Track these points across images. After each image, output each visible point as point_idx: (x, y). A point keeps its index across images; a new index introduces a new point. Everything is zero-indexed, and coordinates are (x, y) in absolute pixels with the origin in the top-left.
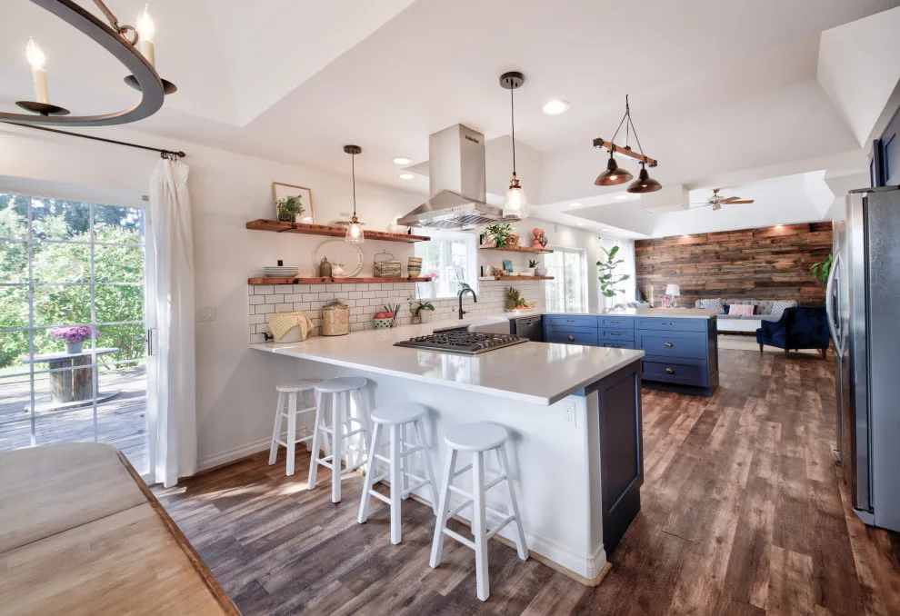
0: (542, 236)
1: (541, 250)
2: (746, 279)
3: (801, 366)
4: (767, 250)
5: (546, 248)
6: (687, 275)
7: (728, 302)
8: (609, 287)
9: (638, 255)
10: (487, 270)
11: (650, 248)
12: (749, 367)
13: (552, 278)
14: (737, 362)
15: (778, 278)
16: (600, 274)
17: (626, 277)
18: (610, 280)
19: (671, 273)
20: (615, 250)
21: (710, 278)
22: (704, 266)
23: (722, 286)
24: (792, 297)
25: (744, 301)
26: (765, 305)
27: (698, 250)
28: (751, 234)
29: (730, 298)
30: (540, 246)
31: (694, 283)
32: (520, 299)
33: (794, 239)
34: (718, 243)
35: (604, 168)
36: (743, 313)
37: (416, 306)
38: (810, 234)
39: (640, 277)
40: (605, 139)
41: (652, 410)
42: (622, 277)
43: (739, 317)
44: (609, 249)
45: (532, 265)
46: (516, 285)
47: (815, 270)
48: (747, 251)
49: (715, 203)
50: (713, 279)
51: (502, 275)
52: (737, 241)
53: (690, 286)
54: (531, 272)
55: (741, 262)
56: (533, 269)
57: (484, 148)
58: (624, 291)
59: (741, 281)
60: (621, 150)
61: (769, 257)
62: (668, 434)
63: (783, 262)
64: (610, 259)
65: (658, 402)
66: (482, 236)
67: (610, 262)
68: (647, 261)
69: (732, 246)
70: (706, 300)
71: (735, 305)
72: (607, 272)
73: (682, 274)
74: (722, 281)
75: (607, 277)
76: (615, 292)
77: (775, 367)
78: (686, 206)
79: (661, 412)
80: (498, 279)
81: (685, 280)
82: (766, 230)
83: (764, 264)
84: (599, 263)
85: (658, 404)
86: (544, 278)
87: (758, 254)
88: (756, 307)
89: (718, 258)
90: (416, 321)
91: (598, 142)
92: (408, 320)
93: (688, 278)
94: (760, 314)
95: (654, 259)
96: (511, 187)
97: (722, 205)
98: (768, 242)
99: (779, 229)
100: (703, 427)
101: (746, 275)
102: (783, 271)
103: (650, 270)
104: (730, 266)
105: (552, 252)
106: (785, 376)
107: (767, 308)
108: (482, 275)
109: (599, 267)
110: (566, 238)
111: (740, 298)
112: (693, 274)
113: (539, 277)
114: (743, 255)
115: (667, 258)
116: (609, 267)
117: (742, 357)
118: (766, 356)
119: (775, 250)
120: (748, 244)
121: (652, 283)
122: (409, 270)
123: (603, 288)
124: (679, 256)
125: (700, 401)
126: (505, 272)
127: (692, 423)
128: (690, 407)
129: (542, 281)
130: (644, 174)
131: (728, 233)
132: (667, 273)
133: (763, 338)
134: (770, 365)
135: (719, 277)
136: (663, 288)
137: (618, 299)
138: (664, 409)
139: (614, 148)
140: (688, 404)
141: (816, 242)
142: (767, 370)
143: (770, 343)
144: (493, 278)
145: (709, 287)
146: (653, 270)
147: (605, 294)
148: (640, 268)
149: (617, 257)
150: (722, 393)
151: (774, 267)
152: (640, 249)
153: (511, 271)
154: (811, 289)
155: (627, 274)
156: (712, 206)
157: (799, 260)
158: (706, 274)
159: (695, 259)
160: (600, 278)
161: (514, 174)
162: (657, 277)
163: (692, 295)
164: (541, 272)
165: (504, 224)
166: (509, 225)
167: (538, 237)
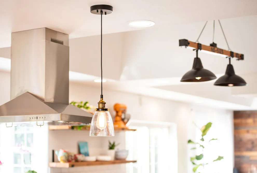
0: (124, 111)
1: (123, 129)
9: (236, 127)
10: (60, 155)
11: (250, 121)
13: (135, 162)
16: (192, 154)
35: (189, 67)
40: (190, 40)
45: (112, 147)
51: (77, 160)
54: (111, 155)
56: (112, 152)
57: (68, 48)
60: (206, 48)
68: (247, 136)
75: (198, 158)
80: (73, 166)
84: (190, 141)
86: (125, 161)
91: (184, 43)
96: (98, 110)
103: (249, 146)
105: (135, 130)
108: (54, 161)
109: (190, 145)
113: (118, 160)
116: (201, 146)
123: (194, 171)
126: (80, 157)
129: (122, 165)
130: (230, 69)
139: (199, 47)
144: (67, 165)
152: (238, 121)
153: (87, 154)
155: (221, 156)
160: (192, 159)
161: (102, 97)
164: (121, 155)
165: (81, 102)
166: (86, 103)
167: (120, 114)
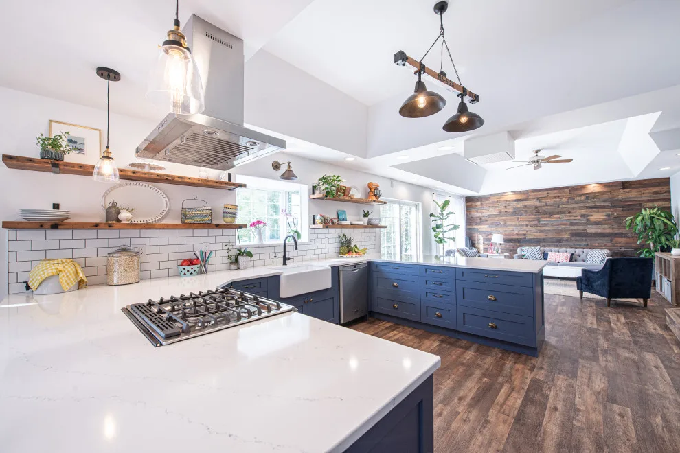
1: (374, 201)
2: (562, 230)
3: (625, 317)
4: (582, 205)
5: (380, 199)
6: (511, 225)
7: (547, 250)
8: (441, 236)
9: (468, 208)
10: (318, 219)
11: (478, 203)
12: (572, 316)
13: (386, 227)
14: (559, 309)
15: (592, 229)
16: (433, 224)
17: (456, 227)
18: (441, 229)
19: (497, 224)
20: (446, 203)
21: (531, 229)
22: (525, 219)
23: (542, 236)
24: (605, 247)
25: (560, 250)
26: (581, 253)
27: (520, 205)
28: (567, 191)
29: (549, 246)
30: (374, 198)
31: (516, 232)
32: (352, 245)
33: (606, 196)
34: (538, 199)
36: (560, 260)
37: (234, 253)
38: (622, 191)
39: (470, 227)
41: (470, 375)
42: (452, 227)
43: (557, 264)
44: (441, 203)
45: (366, 215)
46: (349, 233)
47: (628, 223)
48: (564, 206)
49: (537, 163)
50: (533, 229)
51: (333, 223)
52: (555, 197)
53: (513, 235)
54: (365, 221)
55: (558, 216)
56: (366, 219)
58: (454, 239)
59: (559, 232)
60: (432, 74)
61: (583, 211)
62: (487, 422)
63: (597, 216)
64: (442, 211)
65: (479, 362)
66: (314, 188)
67: (442, 214)
68: (476, 215)
69: (549, 201)
70: (527, 248)
71: (553, 253)
72: (439, 222)
73: (505, 225)
74: (541, 232)
75: (438, 227)
76: (446, 240)
77: (600, 318)
78: (511, 155)
79: (480, 380)
80: (327, 227)
81: (509, 230)
82: (582, 187)
83: (579, 217)
84: (432, 215)
85: (479, 366)
86: (377, 226)
87: (573, 208)
88: (572, 254)
89: (538, 212)
90: (234, 267)
91: (401, 57)
92: (225, 266)
93: (511, 228)
94: (576, 261)
95: (481, 212)
97: (542, 164)
98: (583, 198)
99: (594, 188)
100: (531, 410)
101: (563, 227)
102: (597, 223)
103: (478, 221)
104: (548, 219)
105: (385, 203)
106: (613, 330)
107: (583, 256)
108: (314, 223)
109: (433, 218)
110: (402, 192)
111: (557, 246)
112: (515, 226)
113: (371, 225)
114: (560, 209)
115: (493, 211)
116: (440, 218)
117: (563, 304)
118: (587, 304)
119: (588, 205)
120: (564, 200)
121: (481, 232)
122: (224, 216)
123: (436, 236)
124: (503, 210)
125: (524, 363)
126: (337, 221)
127: (516, 401)
128: (514, 372)
129: (377, 229)
130: (463, 108)
131: (547, 190)
132: (492, 224)
133: (583, 286)
134: (593, 315)
135: (539, 228)
136: (489, 237)
137: (449, 245)
138: (484, 375)
140: (512, 368)
141: (628, 198)
142: (591, 321)
143: (591, 291)
145: (528, 237)
146: (481, 221)
147: (437, 242)
148: (470, 220)
149: (448, 209)
150: (550, 352)
151: (588, 220)
152: (469, 204)
153: (344, 220)
154: (623, 240)
155: (457, 224)
156: (533, 165)
157: (612, 213)
158: (527, 225)
159: (517, 212)
160: (433, 228)
162: (484, 227)
163: (514, 244)
164: (375, 222)
165: (334, 176)
166: (339, 176)
167: (373, 190)
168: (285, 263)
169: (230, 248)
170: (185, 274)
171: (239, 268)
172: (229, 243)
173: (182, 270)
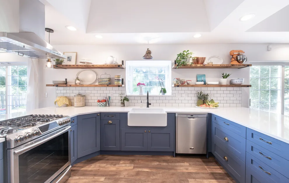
5: (244, 63)
30: (235, 63)
37: (123, 98)
45: (224, 77)
54: (224, 81)
66: (176, 61)
90: (122, 105)
122: (115, 81)
168: (148, 107)
169: (122, 96)
170: (100, 106)
171: (124, 106)
172: (122, 94)
173: (99, 104)
